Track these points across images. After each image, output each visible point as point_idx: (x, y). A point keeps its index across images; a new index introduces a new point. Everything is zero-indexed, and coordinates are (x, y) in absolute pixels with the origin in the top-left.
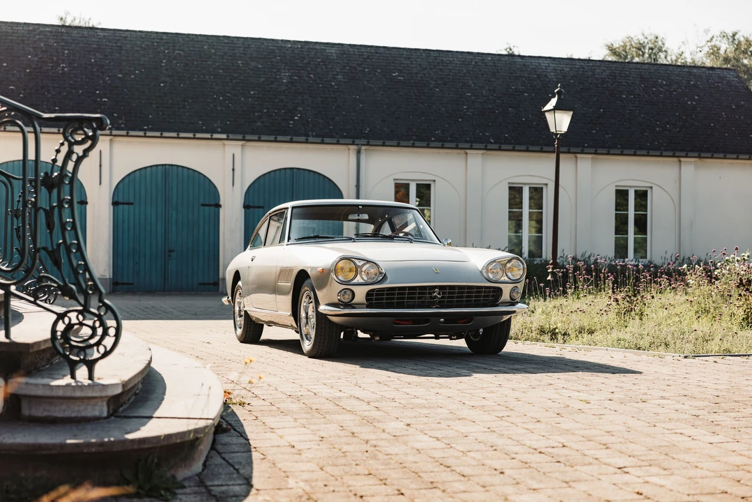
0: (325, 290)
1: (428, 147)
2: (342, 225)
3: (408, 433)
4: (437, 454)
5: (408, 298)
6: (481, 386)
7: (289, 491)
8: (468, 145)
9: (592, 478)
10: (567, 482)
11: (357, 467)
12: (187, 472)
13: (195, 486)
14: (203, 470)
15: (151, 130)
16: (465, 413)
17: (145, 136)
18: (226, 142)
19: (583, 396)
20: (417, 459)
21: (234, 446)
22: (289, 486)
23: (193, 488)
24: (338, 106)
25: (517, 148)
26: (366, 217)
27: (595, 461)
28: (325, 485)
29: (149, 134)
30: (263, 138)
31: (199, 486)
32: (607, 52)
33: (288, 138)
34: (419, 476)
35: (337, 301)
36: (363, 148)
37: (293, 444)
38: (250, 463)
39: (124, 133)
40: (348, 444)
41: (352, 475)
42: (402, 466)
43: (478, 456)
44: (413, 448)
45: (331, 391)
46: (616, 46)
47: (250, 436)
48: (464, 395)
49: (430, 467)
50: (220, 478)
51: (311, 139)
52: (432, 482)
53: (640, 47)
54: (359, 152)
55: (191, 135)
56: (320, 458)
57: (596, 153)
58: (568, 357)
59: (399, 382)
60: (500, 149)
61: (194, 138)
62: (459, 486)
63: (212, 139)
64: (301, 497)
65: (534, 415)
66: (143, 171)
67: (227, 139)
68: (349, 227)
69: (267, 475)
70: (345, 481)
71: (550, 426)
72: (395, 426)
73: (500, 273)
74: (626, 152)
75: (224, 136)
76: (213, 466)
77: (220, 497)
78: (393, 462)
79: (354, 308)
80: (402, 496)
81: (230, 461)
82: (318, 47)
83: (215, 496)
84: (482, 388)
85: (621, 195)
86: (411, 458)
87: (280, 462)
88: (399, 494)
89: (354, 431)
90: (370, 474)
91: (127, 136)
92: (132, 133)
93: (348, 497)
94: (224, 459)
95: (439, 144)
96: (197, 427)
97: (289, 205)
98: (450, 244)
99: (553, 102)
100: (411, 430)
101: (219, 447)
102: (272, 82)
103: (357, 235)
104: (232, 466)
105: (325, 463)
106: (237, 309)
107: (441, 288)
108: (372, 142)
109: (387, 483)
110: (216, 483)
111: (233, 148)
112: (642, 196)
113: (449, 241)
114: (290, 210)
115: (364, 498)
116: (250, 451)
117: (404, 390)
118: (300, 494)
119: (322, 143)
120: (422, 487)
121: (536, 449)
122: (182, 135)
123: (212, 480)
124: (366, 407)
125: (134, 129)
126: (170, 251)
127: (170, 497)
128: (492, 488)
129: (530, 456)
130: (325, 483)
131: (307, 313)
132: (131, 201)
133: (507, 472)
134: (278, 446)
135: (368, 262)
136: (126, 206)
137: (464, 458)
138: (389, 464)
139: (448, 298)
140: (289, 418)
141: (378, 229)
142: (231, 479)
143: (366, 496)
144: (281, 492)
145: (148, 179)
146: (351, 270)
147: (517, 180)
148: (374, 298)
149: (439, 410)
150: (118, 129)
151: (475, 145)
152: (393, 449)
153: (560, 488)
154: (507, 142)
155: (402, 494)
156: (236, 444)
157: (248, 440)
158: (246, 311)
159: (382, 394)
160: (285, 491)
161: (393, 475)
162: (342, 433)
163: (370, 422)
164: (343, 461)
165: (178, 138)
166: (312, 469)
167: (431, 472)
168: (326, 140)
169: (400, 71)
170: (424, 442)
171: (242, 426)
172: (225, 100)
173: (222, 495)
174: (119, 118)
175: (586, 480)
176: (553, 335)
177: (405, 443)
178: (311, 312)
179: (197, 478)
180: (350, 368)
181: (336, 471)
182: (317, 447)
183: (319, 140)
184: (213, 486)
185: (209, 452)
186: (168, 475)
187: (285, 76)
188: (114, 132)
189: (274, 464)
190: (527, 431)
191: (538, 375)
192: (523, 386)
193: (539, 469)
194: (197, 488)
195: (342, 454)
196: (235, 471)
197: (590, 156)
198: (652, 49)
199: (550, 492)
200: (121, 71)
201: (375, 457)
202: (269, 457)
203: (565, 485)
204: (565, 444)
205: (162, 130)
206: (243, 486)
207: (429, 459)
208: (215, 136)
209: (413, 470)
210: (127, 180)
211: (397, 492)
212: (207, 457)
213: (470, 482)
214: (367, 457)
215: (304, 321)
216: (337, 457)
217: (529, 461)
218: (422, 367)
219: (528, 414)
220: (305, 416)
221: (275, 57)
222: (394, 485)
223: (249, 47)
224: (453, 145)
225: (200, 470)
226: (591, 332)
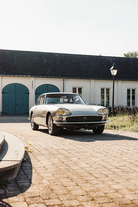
0: (55, 117)
1: (81, 79)
2: (60, 99)
3: (79, 161)
4: (88, 169)
5: (77, 119)
6: (98, 145)
7: (43, 184)
8: (91, 78)
9: (135, 178)
10: (127, 180)
11: (64, 175)
12: (11, 178)
13: (14, 183)
14: (17, 177)
15: (12, 75)
16: (95, 154)
17: (10, 76)
18: (30, 78)
19: (127, 148)
20: (82, 171)
21: (27, 167)
22: (43, 183)
23: (13, 184)
24: (59, 69)
25: (103, 79)
26: (66, 97)
27: (134, 171)
28: (54, 182)
29: (11, 76)
30: (40, 76)
31: (15, 183)
32: (124, 56)
33: (46, 77)
34: (83, 178)
35: (58, 120)
36: (65, 79)
37: (45, 166)
38: (31, 174)
39: (5, 75)
40: (61, 166)
41: (62, 178)
42: (77, 174)
43: (99, 170)
44: (80, 167)
45: (57, 147)
46: (126, 54)
47: (32, 163)
48: (94, 148)
49: (86, 174)
50: (22, 180)
51: (52, 77)
52: (87, 180)
53: (132, 55)
54: (64, 80)
55: (22, 76)
56: (53, 171)
57: (122, 80)
58: (120, 135)
59: (75, 144)
60: (99, 79)
61: (23, 77)
62: (95, 182)
63: (27, 77)
64: (46, 187)
65: (114, 155)
66: (10, 85)
67: (31, 77)
68: (61, 100)
69: (36, 178)
70: (60, 180)
71: (119, 159)
72: (75, 159)
73: (102, 112)
74: (130, 80)
75: (30, 76)
76: (20, 175)
77: (21, 188)
78: (75, 172)
79: (63, 122)
80: (78, 186)
81: (26, 173)
82: (53, 54)
83: (20, 187)
84: (98, 146)
85: (129, 91)
86: (80, 171)
87: (41, 173)
88: (77, 185)
89: (63, 161)
90: (68, 177)
91: (6, 76)
92: (7, 75)
93: (61, 187)
94: (24, 172)
95: (84, 78)
96: (15, 164)
97: (45, 94)
98: (88, 104)
99: (113, 67)
100: (80, 161)
101: (23, 167)
102: (42, 63)
103: (63, 102)
104: (26, 175)
105: (54, 173)
106: (32, 121)
107: (86, 116)
108: (67, 78)
109: (73, 181)
110: (20, 182)
111: (32, 79)
112: (134, 91)
113: (88, 103)
114: (46, 95)
115: (66, 187)
116: (32, 169)
117: (77, 146)
118: (46, 186)
119: (55, 78)
120: (84, 182)
121: (116, 167)
122: (19, 76)
123: (19, 181)
124: (66, 152)
125: (7, 74)
126: (17, 105)
127: (5, 188)
128: (105, 182)
129: (115, 170)
130: (54, 181)
131: (50, 123)
132: (7, 92)
133: (109, 176)
134: (40, 167)
135: (67, 110)
136: (6, 94)
137: (96, 171)
138: (73, 173)
139: (88, 119)
140: (44, 157)
141: (69, 100)
142: (25, 180)
143: (67, 186)
144: (40, 185)
145: (11, 87)
146: (62, 112)
147: (103, 87)
148: (68, 119)
149: (87, 153)
150: (3, 74)
151: (93, 78)
152: (75, 168)
153: (126, 182)
154: (100, 77)
155: (78, 185)
156: (28, 166)
157: (32, 165)
158: (34, 122)
159: (71, 148)
160: (42, 185)
161: (75, 177)
162: (60, 162)
163: (67, 157)
164: (59, 172)
165: (18, 77)
166: (50, 176)
167: (86, 176)
168: (56, 77)
169: (74, 60)
170: (83, 165)
171: (30, 160)
172: (30, 67)
173: (22, 187)
174: (4, 72)
175: (133, 179)
176: (115, 127)
177: (78, 165)
178: (51, 123)
179: (15, 180)
180: (62, 139)
181: (57, 176)
182: (52, 167)
183: (54, 77)
184: (19, 183)
185: (20, 169)
186: (6, 180)
187: (45, 61)
188: (3, 75)
189: (39, 174)
190: (113, 161)
191: (113, 141)
192: (110, 144)
193: (118, 175)
194: (14, 184)
195: (59, 170)
196: (27, 177)
197: (121, 81)
198: (135, 55)
199: (123, 184)
200: (4, 60)
201: (69, 171)
202: (37, 171)
203: (127, 181)
204: (125, 165)
205: (15, 75)
206: (29, 183)
207: (86, 171)
208: (28, 76)
209: (81, 176)
210: (6, 87)
211: (76, 185)
212: (19, 171)
213: (98, 180)
214: (67, 171)
215: (49, 125)
216: (58, 171)
217: (115, 172)
218: (81, 139)
219: (113, 154)
220: (49, 156)
221: (43, 57)
222: (75, 181)
223: (36, 54)
224: (87, 78)
225: (16, 177)
226: (125, 127)
